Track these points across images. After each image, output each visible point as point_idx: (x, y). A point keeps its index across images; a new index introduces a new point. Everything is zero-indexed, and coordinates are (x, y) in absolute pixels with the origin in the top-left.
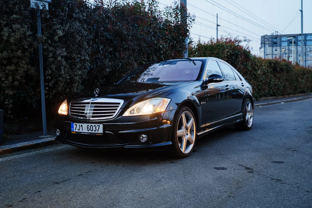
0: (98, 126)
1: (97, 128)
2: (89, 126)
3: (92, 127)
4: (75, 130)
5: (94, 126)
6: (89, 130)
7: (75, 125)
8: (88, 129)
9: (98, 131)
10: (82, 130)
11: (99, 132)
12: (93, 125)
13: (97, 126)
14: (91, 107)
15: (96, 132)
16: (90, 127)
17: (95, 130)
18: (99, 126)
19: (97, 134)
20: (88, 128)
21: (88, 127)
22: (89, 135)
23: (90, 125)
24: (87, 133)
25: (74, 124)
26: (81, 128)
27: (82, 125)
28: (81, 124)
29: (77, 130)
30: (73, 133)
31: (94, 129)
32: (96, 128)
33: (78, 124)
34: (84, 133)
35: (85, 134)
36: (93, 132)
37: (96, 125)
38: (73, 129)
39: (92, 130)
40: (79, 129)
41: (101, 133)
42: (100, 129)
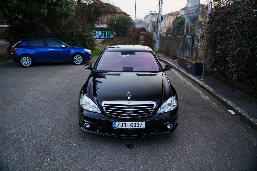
0: (140, 123)
1: (140, 124)
2: (133, 124)
3: (135, 124)
4: (118, 126)
5: (137, 124)
6: (133, 126)
7: (118, 123)
8: (132, 126)
9: (140, 127)
10: (125, 127)
12: (136, 123)
14: (130, 108)
15: (139, 127)
16: (133, 125)
18: (142, 123)
19: (140, 129)
20: (131, 125)
21: (132, 124)
22: (132, 130)
23: (133, 123)
24: (130, 128)
25: (117, 122)
26: (124, 125)
27: (125, 123)
28: (124, 123)
29: (119, 127)
30: (116, 129)
31: (137, 125)
32: (138, 125)
33: (121, 123)
34: (127, 129)
37: (139, 122)
38: (116, 126)
39: (135, 126)
40: (122, 126)
41: (143, 128)
42: (143, 125)
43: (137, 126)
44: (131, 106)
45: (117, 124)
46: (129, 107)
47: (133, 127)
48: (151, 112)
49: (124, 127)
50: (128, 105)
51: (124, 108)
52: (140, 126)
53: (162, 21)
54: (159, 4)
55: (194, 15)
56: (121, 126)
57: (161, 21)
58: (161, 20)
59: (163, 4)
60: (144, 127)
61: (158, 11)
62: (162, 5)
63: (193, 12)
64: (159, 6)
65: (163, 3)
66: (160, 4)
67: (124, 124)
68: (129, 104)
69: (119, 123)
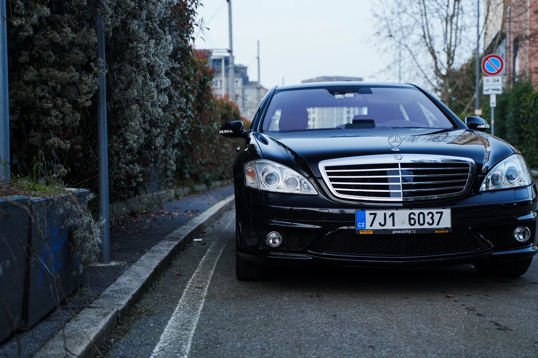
0: (437, 213)
1: (437, 216)
2: (414, 215)
3: (421, 216)
4: (371, 226)
5: (428, 214)
6: (415, 222)
7: (370, 214)
8: (412, 221)
9: (438, 224)
10: (394, 225)
11: (441, 226)
12: (426, 211)
13: (435, 213)
14: (403, 172)
15: (434, 226)
16: (416, 218)
17: (431, 222)
18: (442, 213)
19: (436, 232)
20: (410, 219)
21: (412, 216)
22: (414, 234)
23: (417, 212)
24: (411, 230)
25: (368, 212)
26: (389, 220)
27: (393, 215)
28: (389, 212)
29: (376, 226)
30: (366, 233)
31: (428, 219)
32: (432, 218)
33: (380, 213)
34: (399, 232)
35: (404, 232)
36: (426, 226)
37: (434, 211)
38: (365, 225)
39: (422, 222)
40: (383, 223)
41: (447, 228)
42: (444, 219)
43: (428, 223)
44: (403, 165)
45: (369, 218)
46: (400, 169)
47: (417, 226)
48: (464, 184)
49: (389, 226)
50: (396, 165)
51: (385, 173)
52: (436, 222)
56: (380, 224)
60: (449, 226)
67: (390, 216)
68: (399, 162)
69: (375, 215)
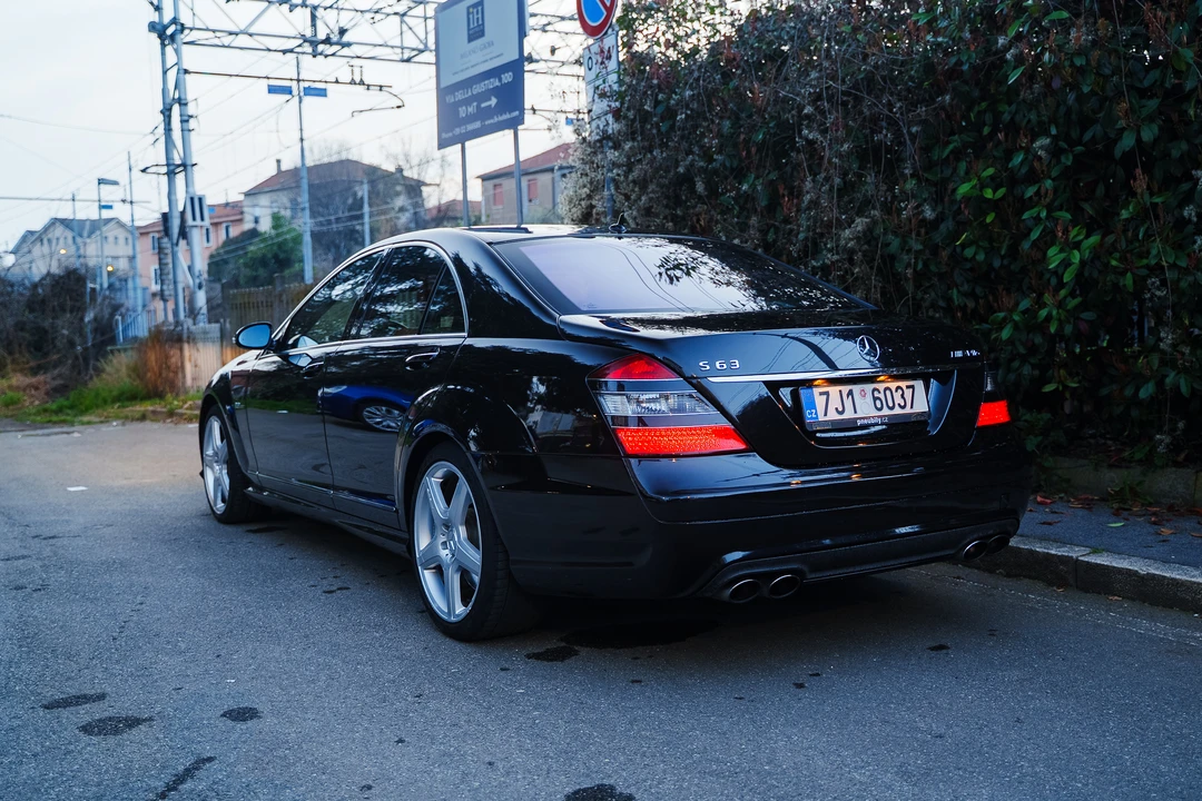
53: (198, 222)
54: (162, 127)
55: (487, 123)
57: (190, 222)
58: (194, 219)
59: (192, 124)
61: (165, 170)
62: (185, 131)
63: (483, 105)
64: (163, 139)
65: (191, 120)
66: (168, 130)
